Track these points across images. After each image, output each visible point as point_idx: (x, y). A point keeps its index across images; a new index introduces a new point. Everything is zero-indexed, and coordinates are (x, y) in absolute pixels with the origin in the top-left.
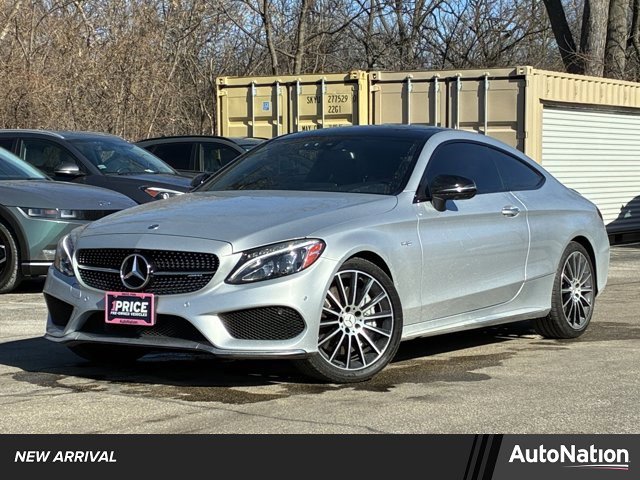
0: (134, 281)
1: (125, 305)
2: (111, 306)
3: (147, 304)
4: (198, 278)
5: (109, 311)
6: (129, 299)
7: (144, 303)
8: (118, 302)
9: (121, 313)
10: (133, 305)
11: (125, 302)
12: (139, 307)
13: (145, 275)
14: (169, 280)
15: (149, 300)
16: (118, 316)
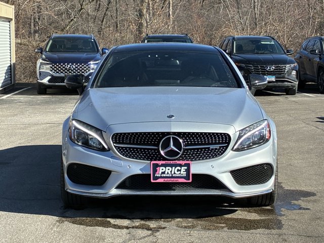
0: (172, 153)
1: (168, 170)
2: (155, 171)
3: (186, 168)
4: (216, 149)
5: (154, 174)
6: (171, 166)
7: (183, 168)
8: (161, 168)
9: (165, 175)
10: (175, 170)
11: (167, 168)
12: (180, 170)
13: (180, 149)
14: (198, 151)
15: (188, 166)
16: (161, 177)
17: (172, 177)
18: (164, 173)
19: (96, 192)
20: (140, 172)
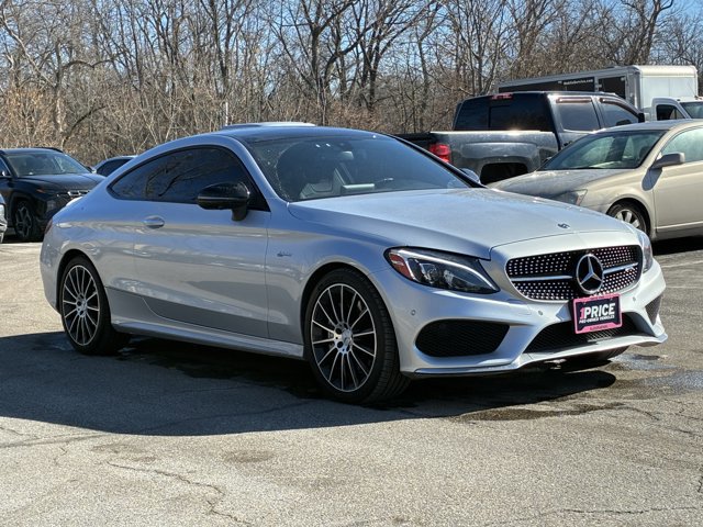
1: (594, 311)
2: (579, 315)
3: (614, 304)
5: (578, 320)
6: (598, 303)
7: (611, 305)
9: (591, 320)
10: (602, 309)
11: (594, 308)
12: (607, 310)
13: (600, 275)
15: (616, 300)
16: (587, 324)
17: (600, 322)
18: (589, 317)
19: (491, 363)
20: (558, 320)
